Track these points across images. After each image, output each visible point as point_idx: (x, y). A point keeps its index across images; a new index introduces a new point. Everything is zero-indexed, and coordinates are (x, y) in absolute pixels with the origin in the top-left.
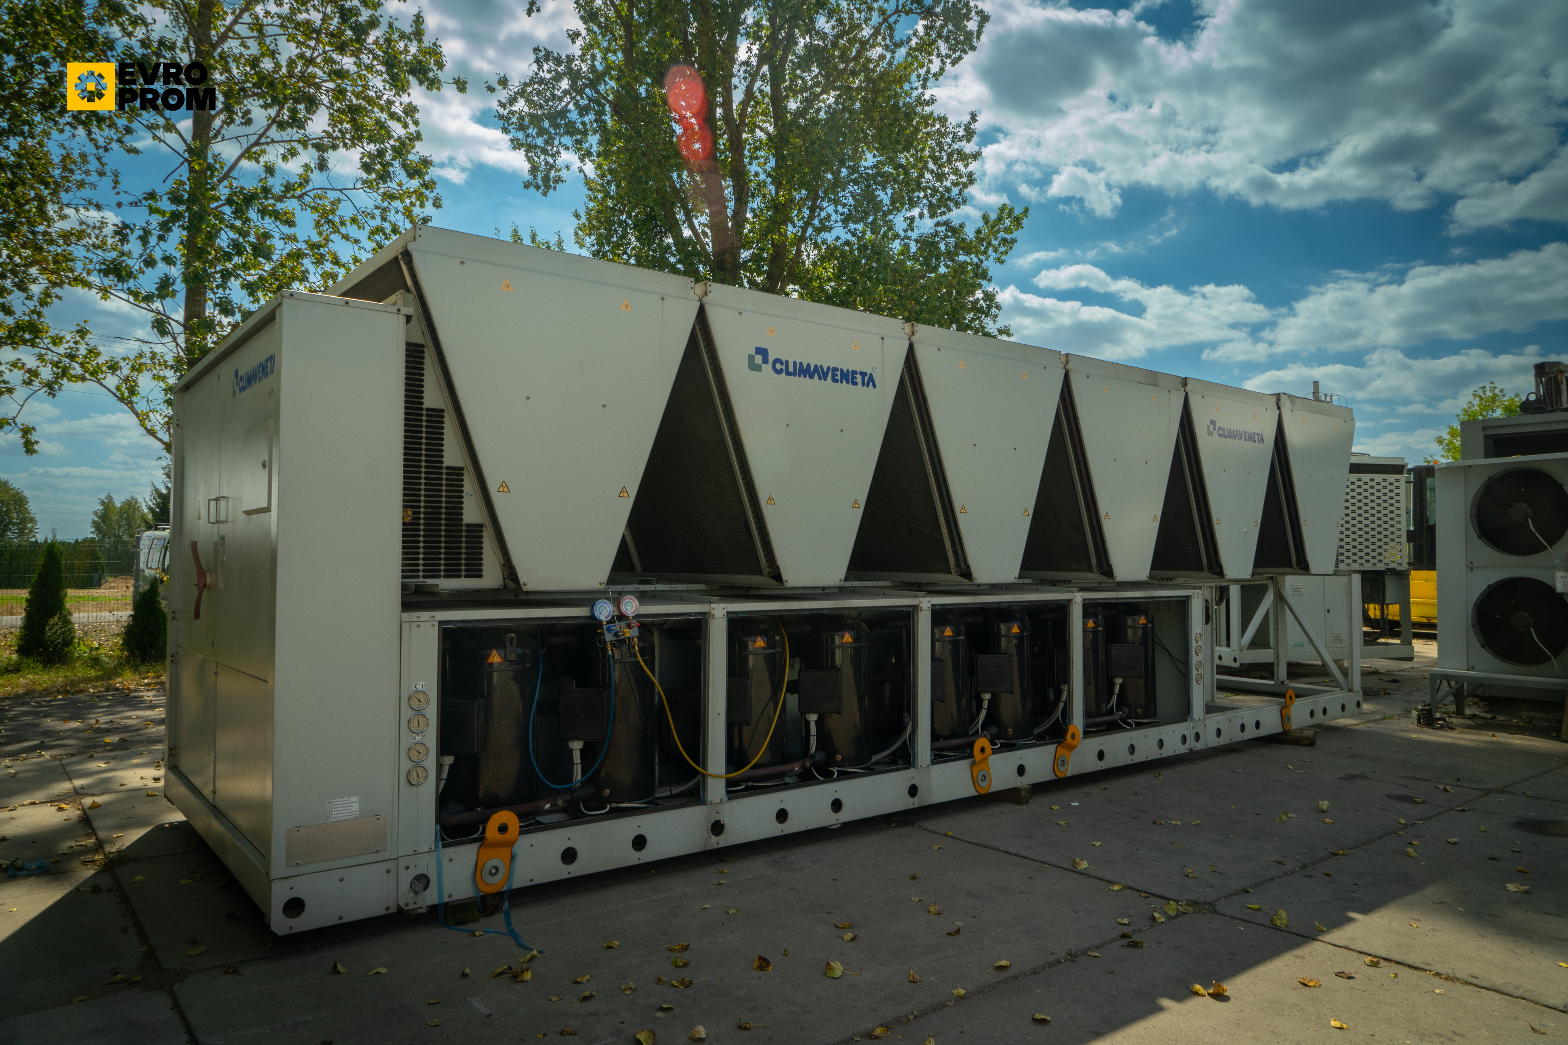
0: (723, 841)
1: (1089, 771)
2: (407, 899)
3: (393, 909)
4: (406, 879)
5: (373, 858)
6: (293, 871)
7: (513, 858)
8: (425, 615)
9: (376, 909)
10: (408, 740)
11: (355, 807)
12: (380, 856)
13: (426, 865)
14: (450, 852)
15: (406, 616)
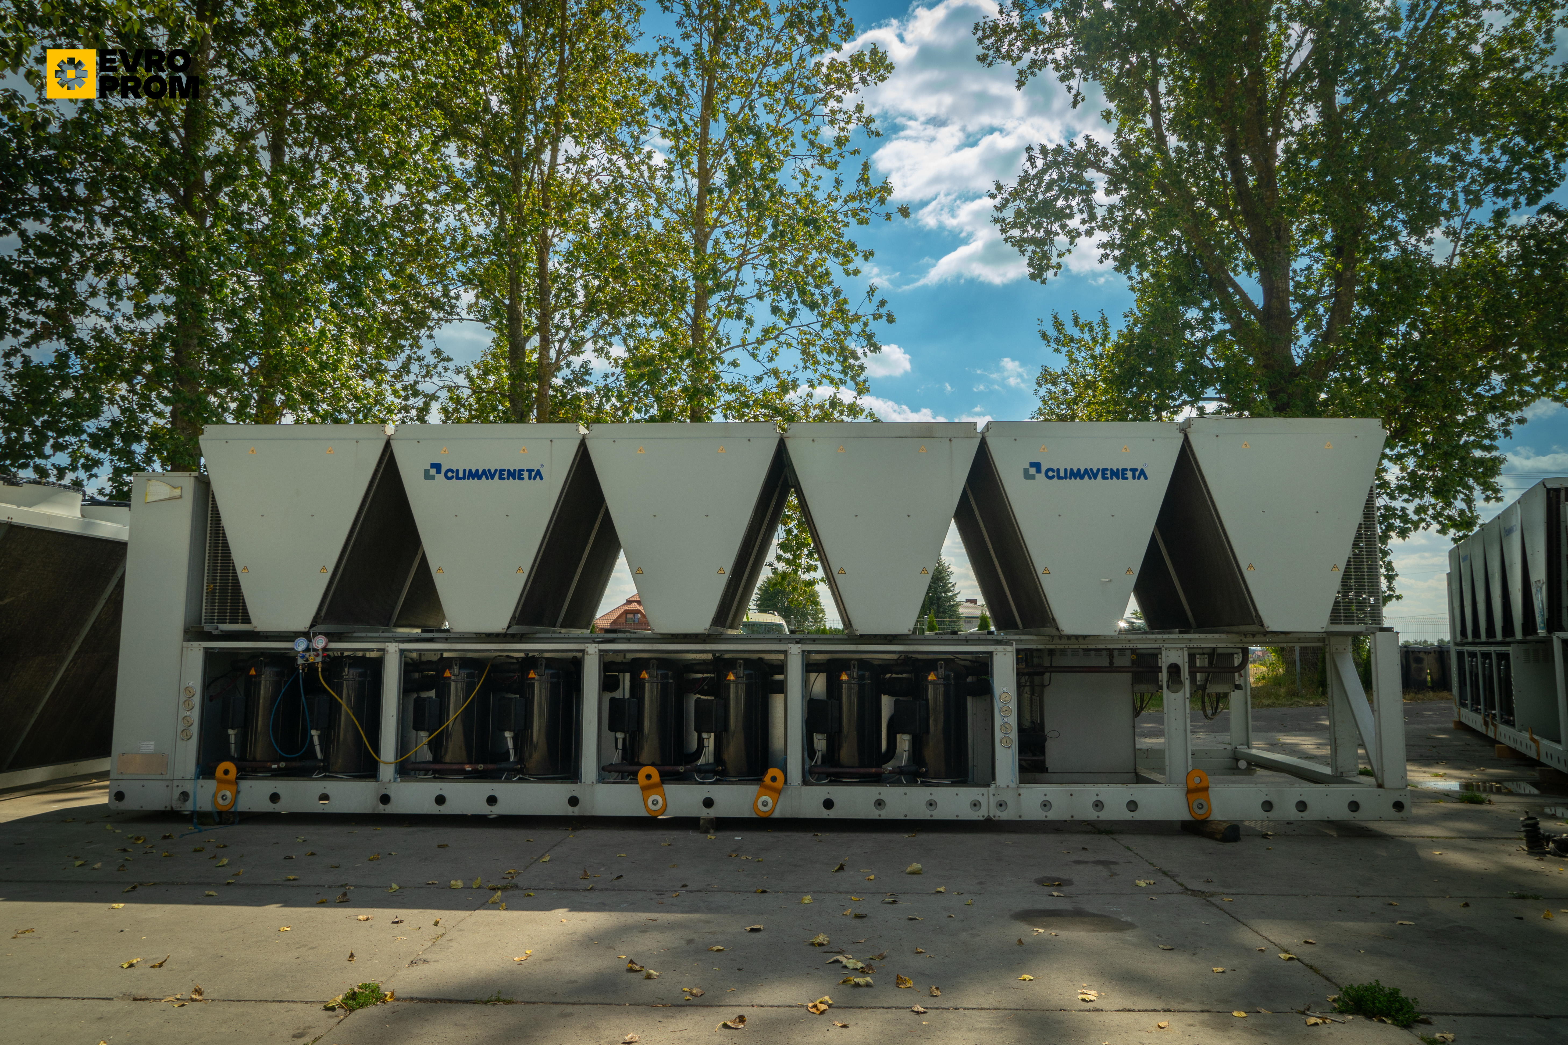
0: (388, 809)
1: (807, 816)
2: (177, 806)
3: (169, 809)
4: (177, 793)
5: (160, 777)
6: (120, 777)
7: (238, 792)
8: (196, 644)
9: (160, 806)
10: (183, 713)
11: (152, 747)
12: (164, 777)
13: (188, 787)
14: (201, 782)
15: (186, 644)
